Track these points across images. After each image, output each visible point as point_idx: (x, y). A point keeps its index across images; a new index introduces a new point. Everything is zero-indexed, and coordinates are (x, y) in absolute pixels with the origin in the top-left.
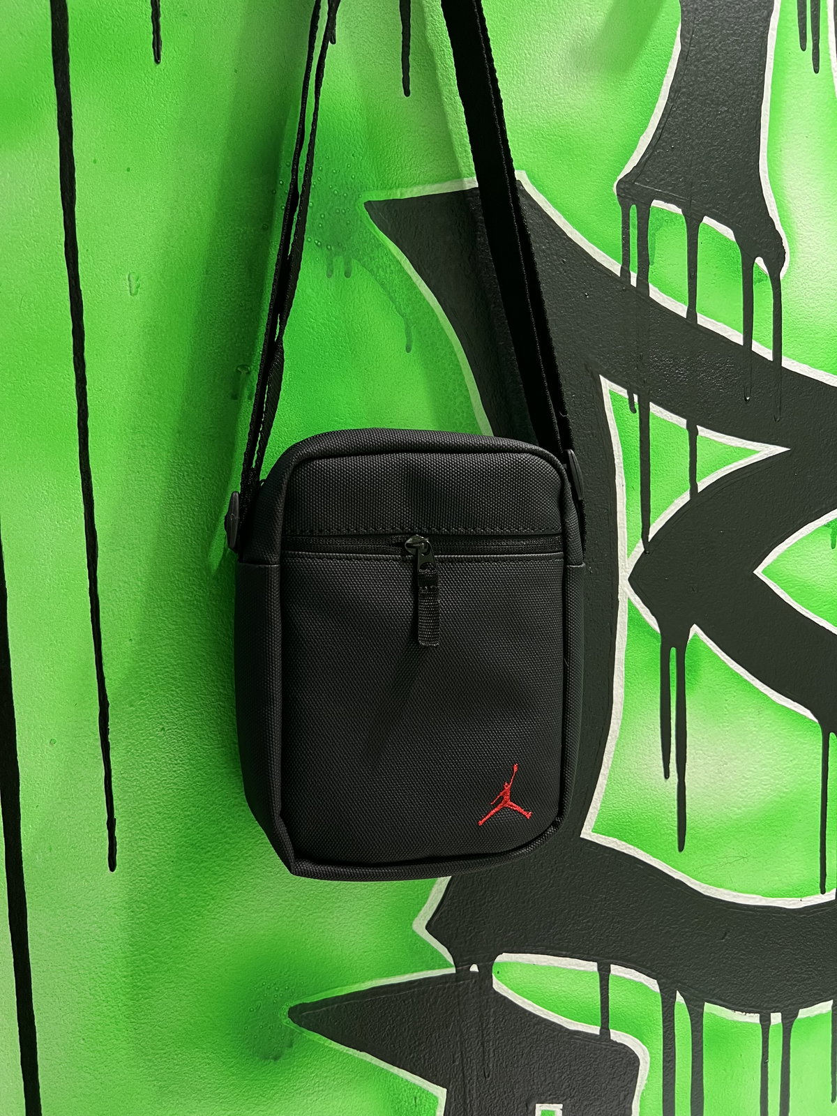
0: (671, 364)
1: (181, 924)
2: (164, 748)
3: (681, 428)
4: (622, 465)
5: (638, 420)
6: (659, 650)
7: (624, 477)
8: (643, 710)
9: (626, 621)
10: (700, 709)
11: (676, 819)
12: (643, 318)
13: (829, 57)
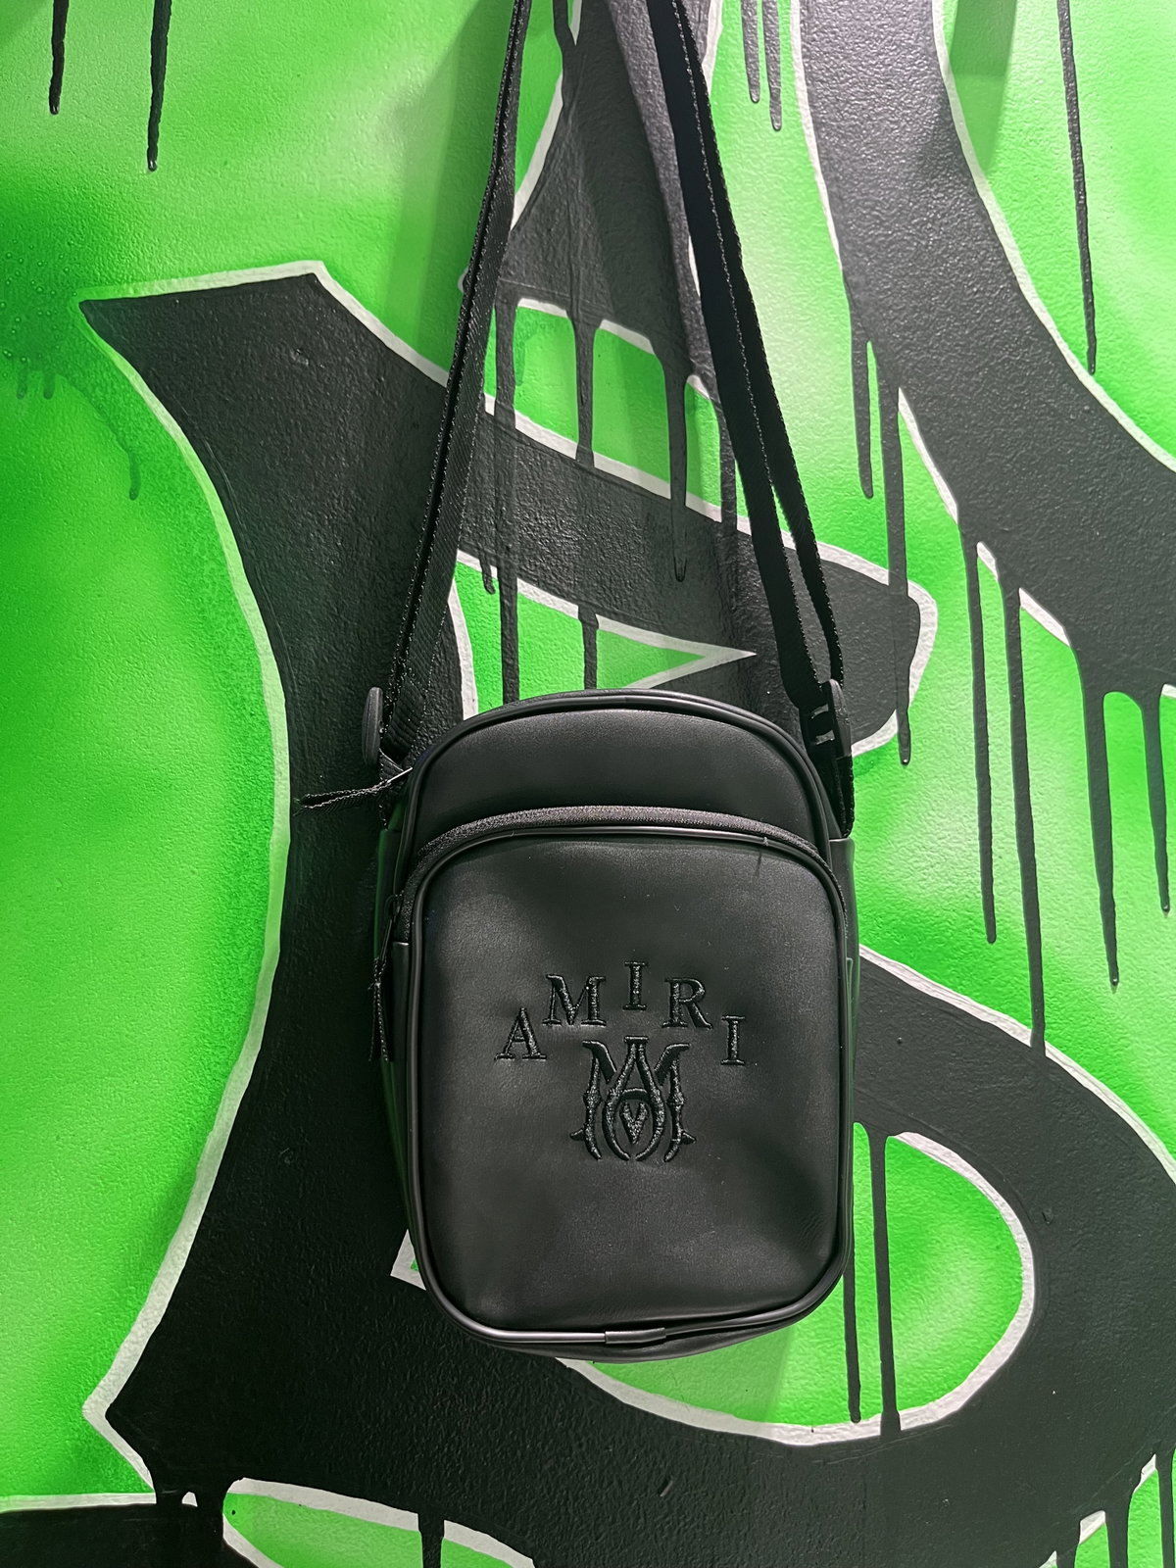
3: (570, 618)
4: (472, 670)
5: (499, 604)
7: (475, 691)
12: (505, 458)
13: (798, 110)
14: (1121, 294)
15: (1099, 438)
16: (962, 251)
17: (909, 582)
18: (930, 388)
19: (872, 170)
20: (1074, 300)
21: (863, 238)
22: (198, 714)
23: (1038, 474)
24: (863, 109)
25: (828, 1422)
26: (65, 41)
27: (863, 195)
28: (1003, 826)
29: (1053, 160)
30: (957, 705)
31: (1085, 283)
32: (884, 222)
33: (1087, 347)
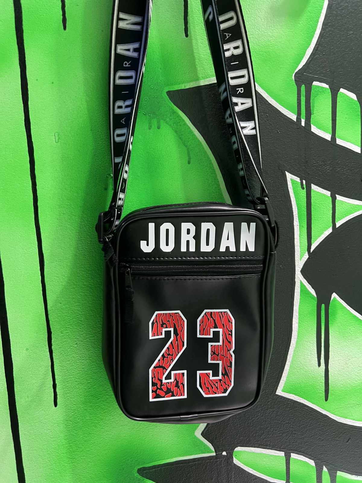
0: (322, 164)
1: (87, 431)
2: (78, 352)
3: (328, 196)
4: (297, 215)
5: (305, 193)
6: (316, 305)
7: (298, 221)
8: (307, 334)
9: (299, 291)
10: (336, 334)
11: (324, 386)
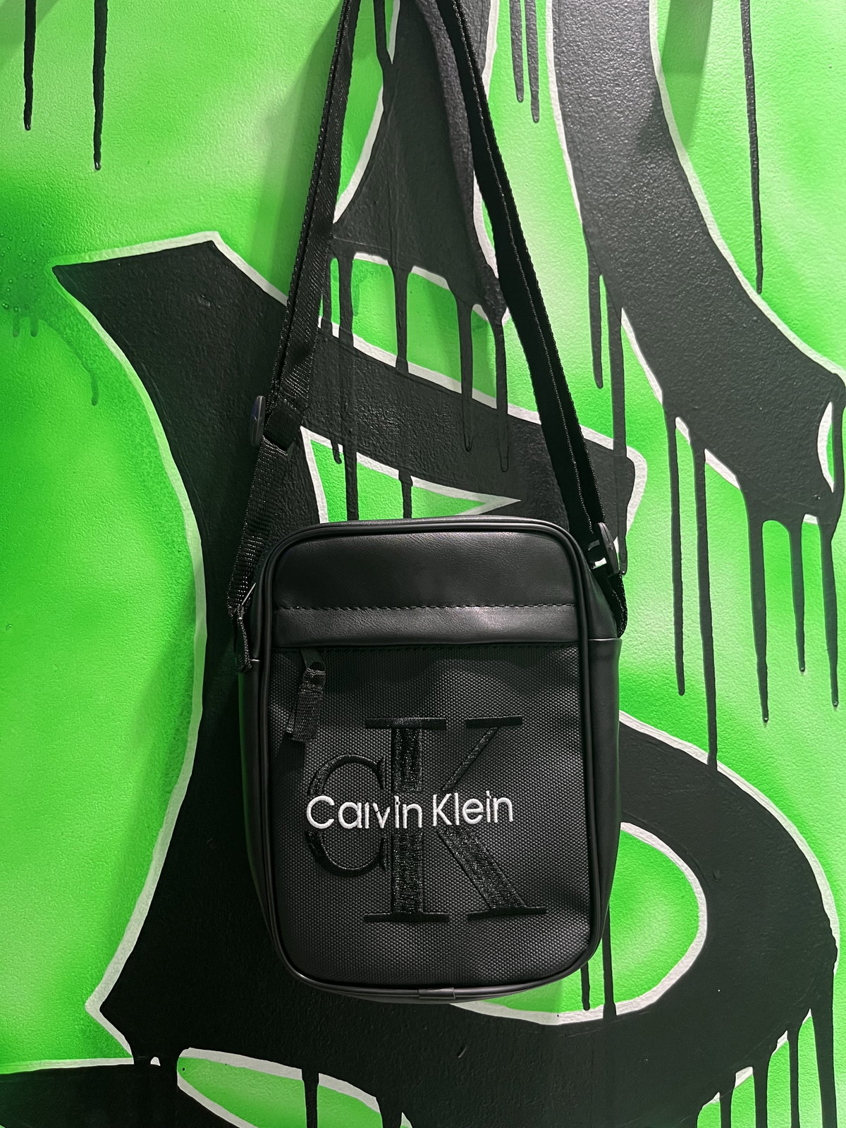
3: (394, 479)
4: (327, 517)
5: (344, 470)
12: (347, 368)
13: (550, 106)
14: (782, 234)
15: (763, 340)
16: (668, 207)
17: (627, 447)
18: (644, 307)
19: (603, 149)
20: (748, 240)
21: (597, 200)
22: (143, 552)
23: (720, 367)
24: (598, 103)
25: (568, 1010)
26: (33, 76)
27: (597, 168)
28: (691, 615)
29: (736, 135)
30: (660, 533)
31: (756, 226)
32: (613, 187)
33: (756, 274)
